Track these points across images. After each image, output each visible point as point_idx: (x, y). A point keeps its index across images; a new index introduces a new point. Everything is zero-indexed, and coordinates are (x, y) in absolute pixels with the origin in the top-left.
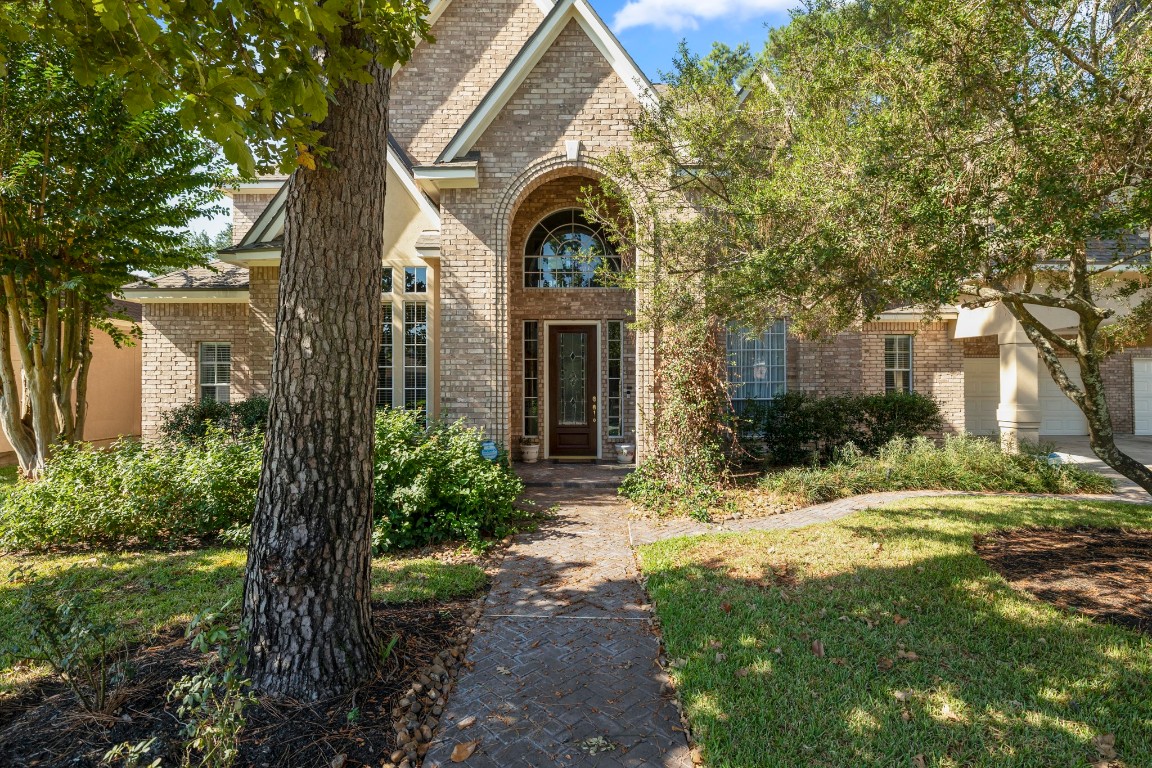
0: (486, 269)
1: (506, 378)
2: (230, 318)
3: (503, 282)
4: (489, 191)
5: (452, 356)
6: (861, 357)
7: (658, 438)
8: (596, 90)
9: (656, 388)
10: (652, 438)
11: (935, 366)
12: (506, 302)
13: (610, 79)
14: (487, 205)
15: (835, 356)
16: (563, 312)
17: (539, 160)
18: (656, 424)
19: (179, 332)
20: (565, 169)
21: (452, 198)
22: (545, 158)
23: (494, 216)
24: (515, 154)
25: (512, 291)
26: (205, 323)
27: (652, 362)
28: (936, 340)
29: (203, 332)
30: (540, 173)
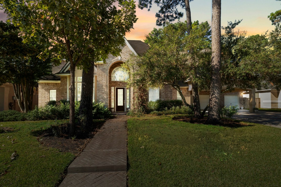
0: (105, 78)
1: (108, 96)
2: (56, 85)
3: (108, 80)
4: (105, 64)
5: (99, 92)
6: (172, 94)
7: (134, 106)
8: (124, 48)
9: (134, 98)
10: (133, 106)
11: (186, 96)
12: (108, 83)
13: (126, 46)
14: (105, 67)
15: (168, 94)
16: (119, 85)
17: (114, 60)
18: (133, 104)
19: (46, 88)
20: (119, 61)
21: (99, 66)
22: (115, 59)
23: (106, 69)
24: (110, 58)
25: (109, 81)
26: (51, 86)
27: (133, 94)
28: (186, 91)
29: (51, 88)
30: (114, 62)
